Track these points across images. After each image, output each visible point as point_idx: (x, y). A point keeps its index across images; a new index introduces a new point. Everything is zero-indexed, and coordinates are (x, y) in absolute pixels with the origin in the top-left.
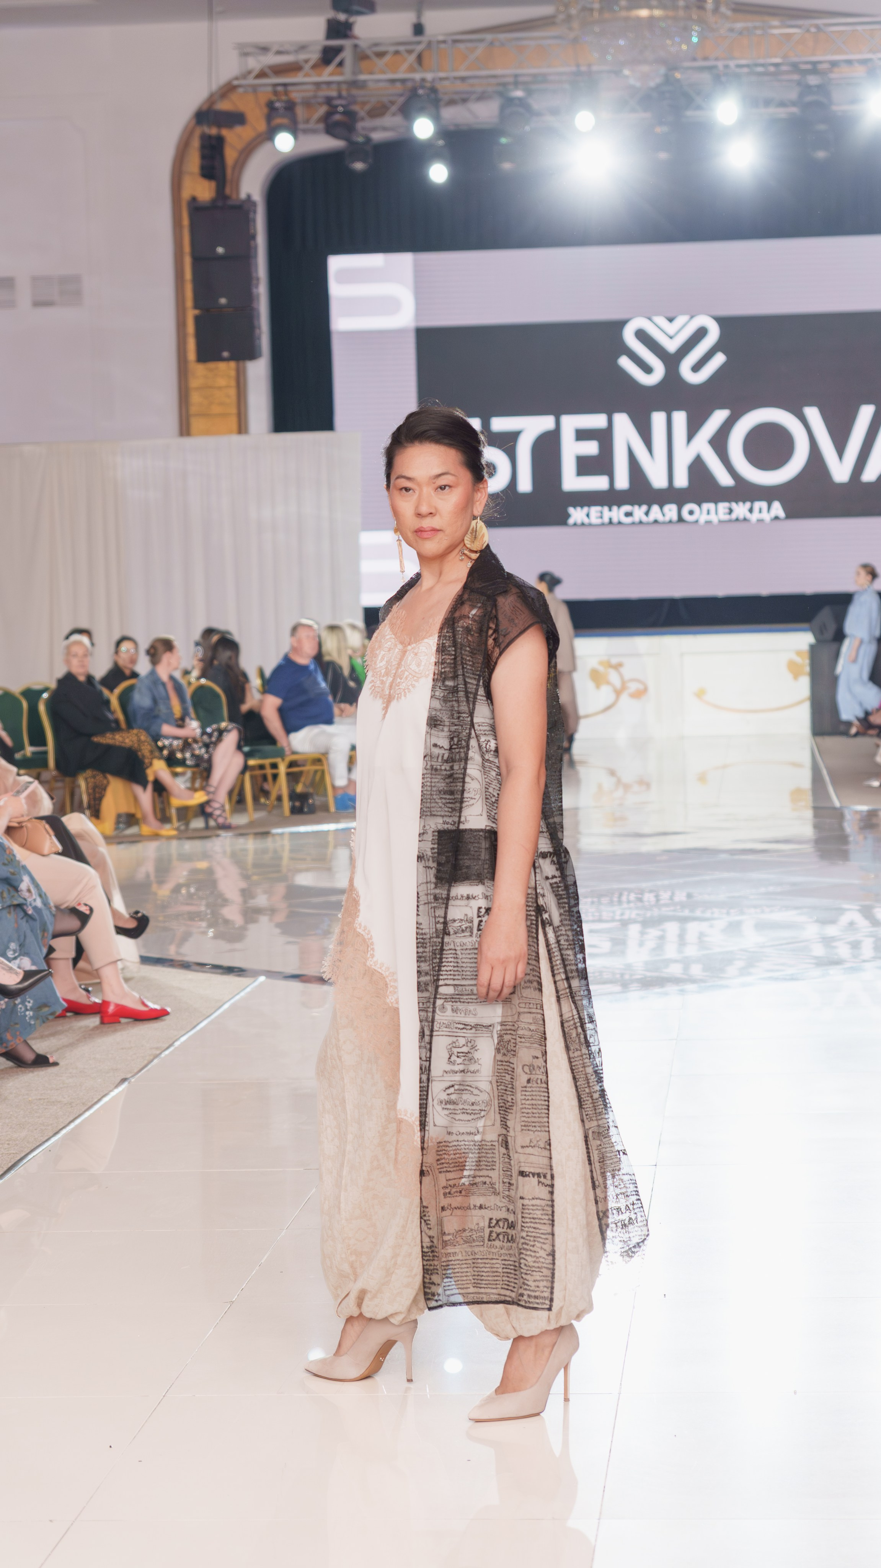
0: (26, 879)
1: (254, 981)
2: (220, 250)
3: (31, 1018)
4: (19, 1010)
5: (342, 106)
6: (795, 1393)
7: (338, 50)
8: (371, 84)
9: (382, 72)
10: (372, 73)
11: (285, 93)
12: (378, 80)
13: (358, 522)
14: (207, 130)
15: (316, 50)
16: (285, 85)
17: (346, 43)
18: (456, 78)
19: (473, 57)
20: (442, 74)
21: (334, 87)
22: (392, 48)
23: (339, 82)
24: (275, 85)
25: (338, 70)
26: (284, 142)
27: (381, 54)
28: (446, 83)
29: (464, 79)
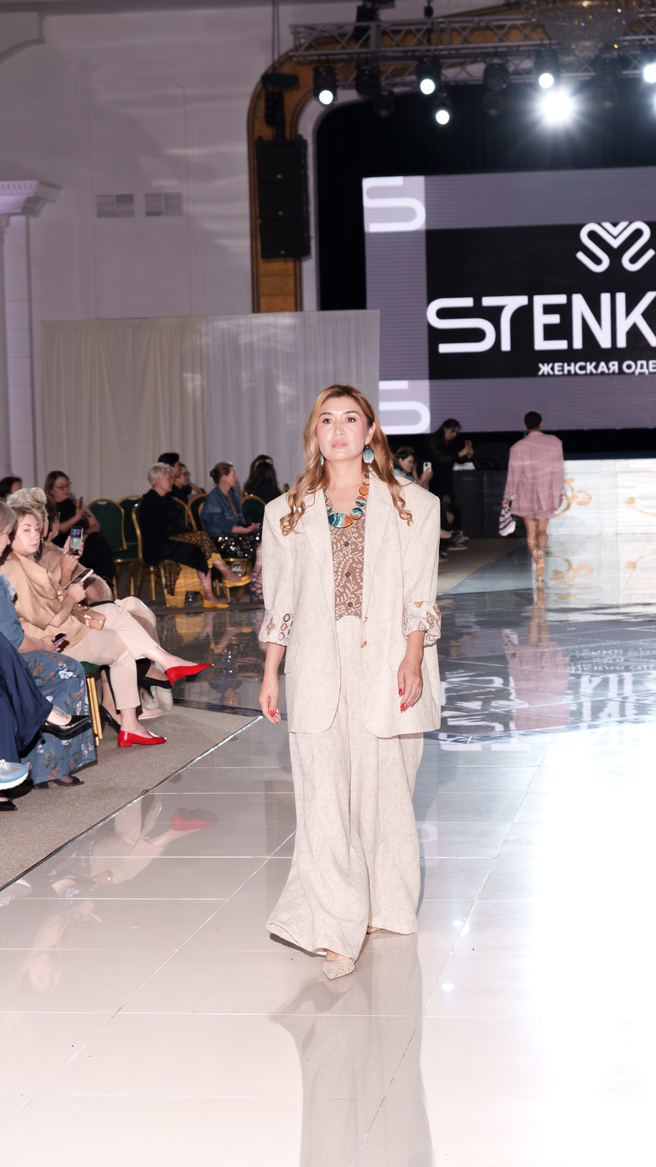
2: (279, 176)
5: (369, 70)
7: (366, 29)
8: (390, 54)
9: (398, 45)
10: (390, 46)
11: (327, 61)
12: (395, 52)
13: (377, 374)
14: (270, 88)
15: (350, 30)
16: (327, 55)
17: (373, 24)
18: (451, 49)
19: (465, 34)
20: (440, 47)
21: (363, 56)
22: (405, 28)
23: (367, 53)
24: (319, 55)
25: (365, 44)
26: (326, 97)
27: (397, 32)
28: (444, 53)
29: (457, 50)
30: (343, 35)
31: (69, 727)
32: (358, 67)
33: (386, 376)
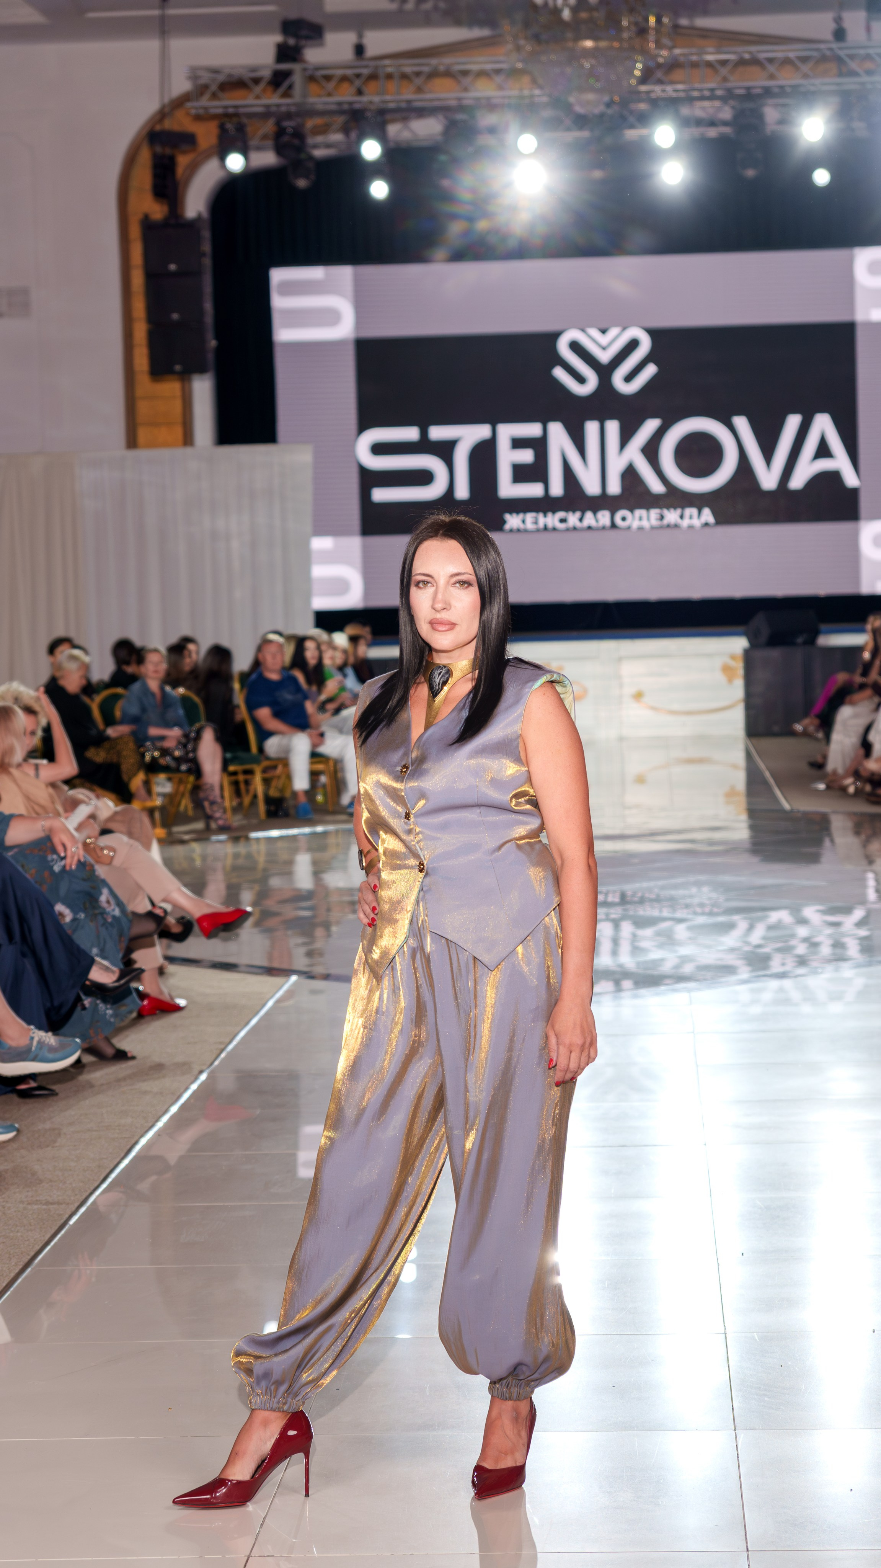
0: (105, 891)
1: (287, 981)
2: (173, 267)
3: (112, 1016)
4: (100, 1008)
5: (291, 128)
6: (874, 1331)
7: (287, 74)
8: (320, 107)
9: (329, 95)
10: (319, 96)
11: (236, 115)
12: (326, 103)
13: (309, 528)
14: (158, 149)
15: (267, 74)
16: (236, 107)
17: (296, 67)
18: (398, 102)
19: (418, 81)
20: (388, 98)
21: (283, 109)
22: (339, 72)
23: (288, 105)
24: (226, 107)
25: (287, 94)
26: (235, 162)
27: (328, 78)
28: (392, 105)
29: (409, 102)
30: (257, 81)
31: (116, 984)
32: (278, 123)
33: (320, 531)
